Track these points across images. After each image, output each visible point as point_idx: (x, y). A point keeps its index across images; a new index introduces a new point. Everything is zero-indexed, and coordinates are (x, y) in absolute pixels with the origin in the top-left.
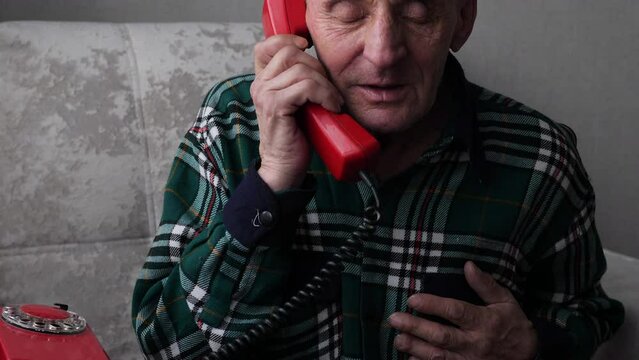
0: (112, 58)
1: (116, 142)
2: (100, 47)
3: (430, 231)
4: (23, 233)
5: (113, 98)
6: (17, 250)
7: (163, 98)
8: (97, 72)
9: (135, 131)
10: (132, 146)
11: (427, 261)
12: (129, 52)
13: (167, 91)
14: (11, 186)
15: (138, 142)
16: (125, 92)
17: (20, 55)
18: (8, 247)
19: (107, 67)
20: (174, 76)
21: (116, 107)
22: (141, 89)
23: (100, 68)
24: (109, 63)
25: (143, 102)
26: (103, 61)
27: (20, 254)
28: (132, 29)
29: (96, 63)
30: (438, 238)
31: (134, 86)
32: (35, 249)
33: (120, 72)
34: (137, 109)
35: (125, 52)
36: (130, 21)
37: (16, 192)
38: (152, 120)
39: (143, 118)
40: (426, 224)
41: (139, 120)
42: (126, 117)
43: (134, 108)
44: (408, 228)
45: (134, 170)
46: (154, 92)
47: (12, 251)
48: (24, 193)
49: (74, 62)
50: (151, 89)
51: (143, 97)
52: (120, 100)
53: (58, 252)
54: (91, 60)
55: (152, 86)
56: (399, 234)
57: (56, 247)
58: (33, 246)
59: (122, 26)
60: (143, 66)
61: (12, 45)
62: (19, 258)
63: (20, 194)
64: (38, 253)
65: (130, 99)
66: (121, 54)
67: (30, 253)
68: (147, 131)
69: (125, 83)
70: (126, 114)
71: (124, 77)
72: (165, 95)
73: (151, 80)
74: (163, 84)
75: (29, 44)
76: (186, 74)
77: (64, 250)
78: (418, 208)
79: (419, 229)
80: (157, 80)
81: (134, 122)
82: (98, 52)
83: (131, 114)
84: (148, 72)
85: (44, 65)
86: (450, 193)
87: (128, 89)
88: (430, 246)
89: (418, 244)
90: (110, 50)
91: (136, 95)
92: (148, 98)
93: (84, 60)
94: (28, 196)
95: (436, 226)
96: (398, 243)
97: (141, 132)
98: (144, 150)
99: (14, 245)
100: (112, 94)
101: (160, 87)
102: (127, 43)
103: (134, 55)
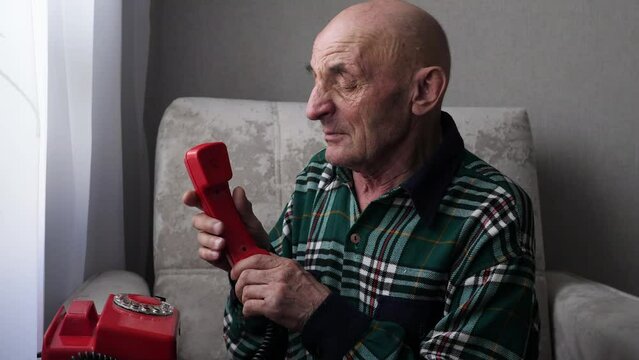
0: (261, 128)
1: (257, 192)
2: (252, 120)
3: (387, 262)
4: (180, 257)
5: (258, 159)
6: (175, 271)
7: (298, 160)
8: (248, 138)
9: (273, 185)
10: (269, 197)
11: (382, 286)
12: (275, 123)
13: (301, 155)
14: (174, 221)
15: (274, 194)
16: (267, 155)
17: (189, 123)
18: (168, 268)
19: (256, 134)
20: (308, 145)
21: (259, 165)
22: (281, 153)
23: (251, 135)
24: (258, 132)
25: (282, 163)
26: (253, 130)
27: (176, 274)
28: (281, 106)
29: (248, 132)
30: (392, 268)
31: (276, 152)
32: (186, 271)
33: (266, 139)
34: (276, 169)
35: (272, 124)
36: (280, 100)
37: (177, 227)
38: (287, 177)
39: (280, 176)
40: (385, 258)
41: (277, 177)
42: (266, 174)
43: (273, 168)
44: (373, 258)
45: (269, 215)
46: (291, 155)
47: (170, 271)
48: (183, 227)
49: (231, 129)
50: (288, 153)
51: (282, 159)
52: (263, 161)
53: (205, 274)
54: (244, 129)
55: (290, 150)
56: (367, 261)
57: (204, 270)
58: (187, 268)
59: (274, 104)
60: (285, 136)
61: (185, 115)
62: (175, 277)
63: (180, 228)
64: (189, 274)
65: (271, 160)
66: (268, 125)
67: (184, 274)
68: (282, 186)
69: (269, 148)
70: (266, 171)
71: (268, 143)
72: (299, 158)
73: (289, 146)
74: (299, 150)
75: (197, 114)
76: (318, 143)
77: (210, 273)
78: (381, 243)
79: (380, 260)
80: (294, 147)
81: (273, 178)
82: (250, 123)
83: (271, 172)
84: (288, 140)
85: (208, 131)
86: (406, 234)
87: (271, 152)
88: (385, 274)
89: (377, 272)
90: (259, 122)
91: (276, 157)
92: (285, 160)
93: (239, 129)
94: (186, 230)
95: (392, 259)
96: (365, 268)
97: (278, 186)
98: (278, 201)
99: (172, 267)
100: (258, 155)
101: (296, 152)
102: (275, 117)
103: (279, 126)
